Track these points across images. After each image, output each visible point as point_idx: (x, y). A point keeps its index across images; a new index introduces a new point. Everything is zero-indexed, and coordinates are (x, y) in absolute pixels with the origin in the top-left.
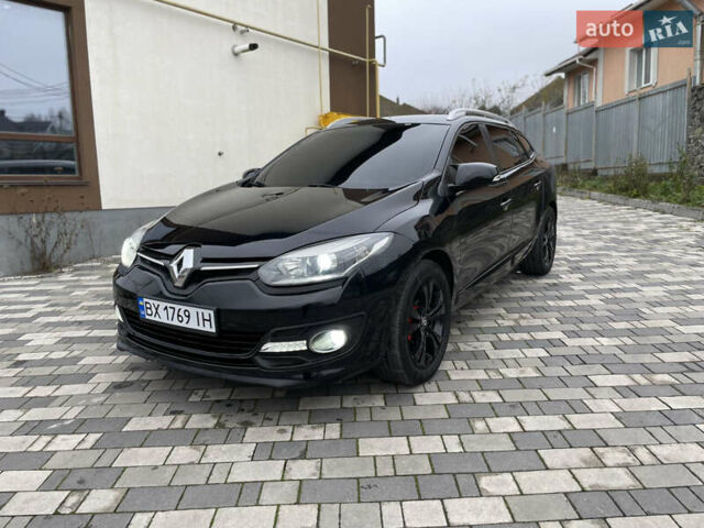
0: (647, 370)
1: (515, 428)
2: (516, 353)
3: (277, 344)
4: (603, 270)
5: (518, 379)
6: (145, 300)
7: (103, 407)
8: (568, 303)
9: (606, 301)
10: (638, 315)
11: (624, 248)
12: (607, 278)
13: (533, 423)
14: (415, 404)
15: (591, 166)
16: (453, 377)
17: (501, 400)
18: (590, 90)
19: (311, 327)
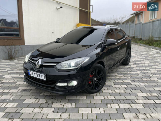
0: (151, 92)
1: (117, 107)
2: (119, 86)
3: (61, 84)
4: (142, 64)
5: (119, 93)
6: (30, 71)
7: (20, 96)
8: (133, 73)
9: (142, 73)
10: (149, 77)
11: (147, 59)
12: (142, 66)
13: (122, 106)
14: (94, 99)
15: (140, 37)
16: (104, 92)
17: (115, 99)
18: (141, 19)
19: (69, 80)
